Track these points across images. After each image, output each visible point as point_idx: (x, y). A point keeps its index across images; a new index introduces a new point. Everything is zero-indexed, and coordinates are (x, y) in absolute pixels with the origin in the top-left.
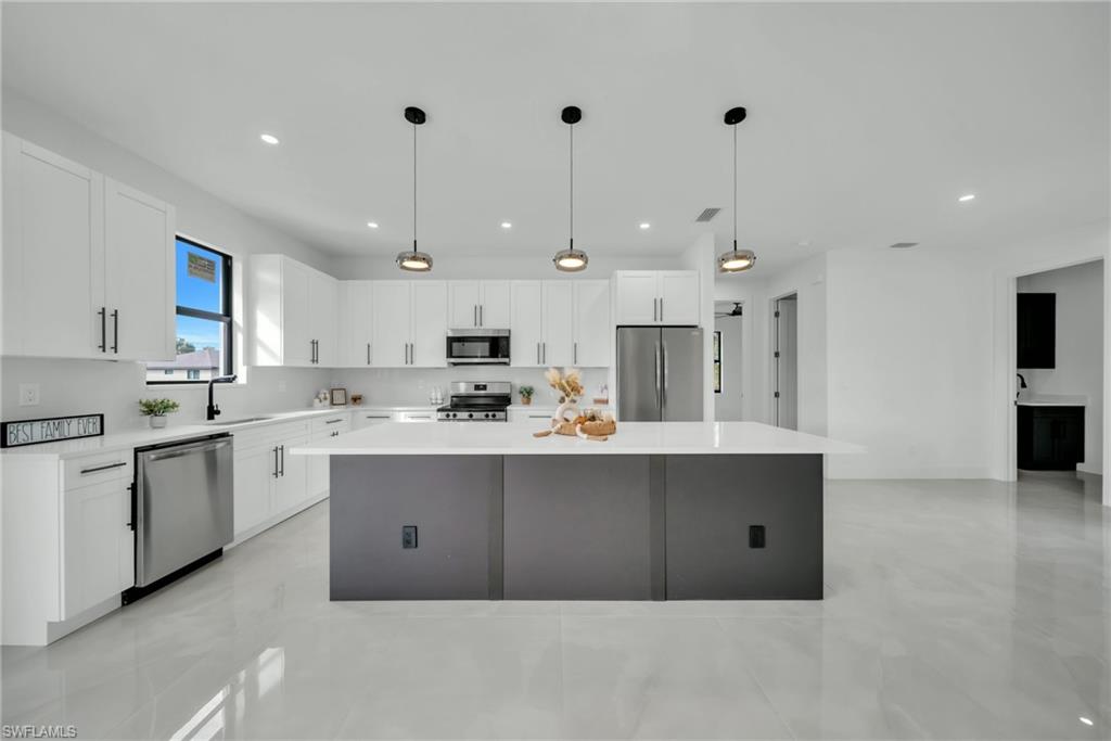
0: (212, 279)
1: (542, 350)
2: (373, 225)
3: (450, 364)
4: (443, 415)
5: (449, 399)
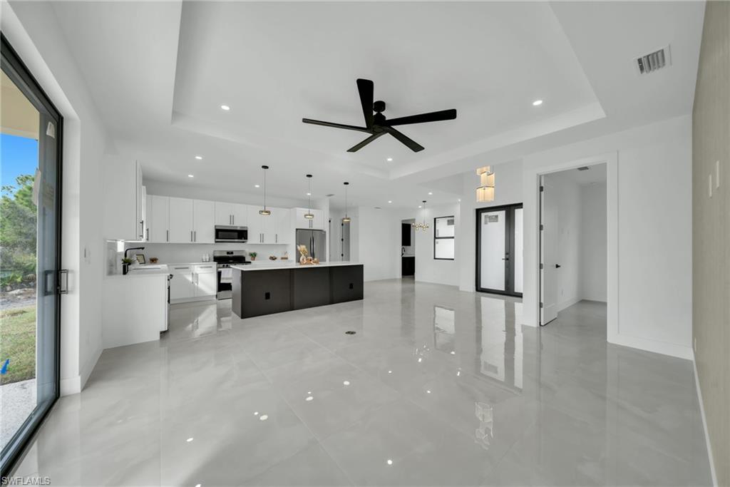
1: (262, 237)
3: (216, 242)
4: (221, 265)
5: (212, 259)
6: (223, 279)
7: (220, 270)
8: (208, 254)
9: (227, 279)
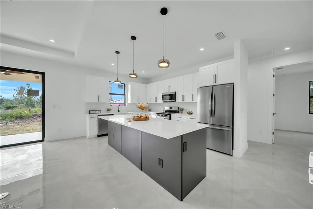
0: (122, 88)
1: (183, 96)
2: (143, 72)
3: (163, 102)
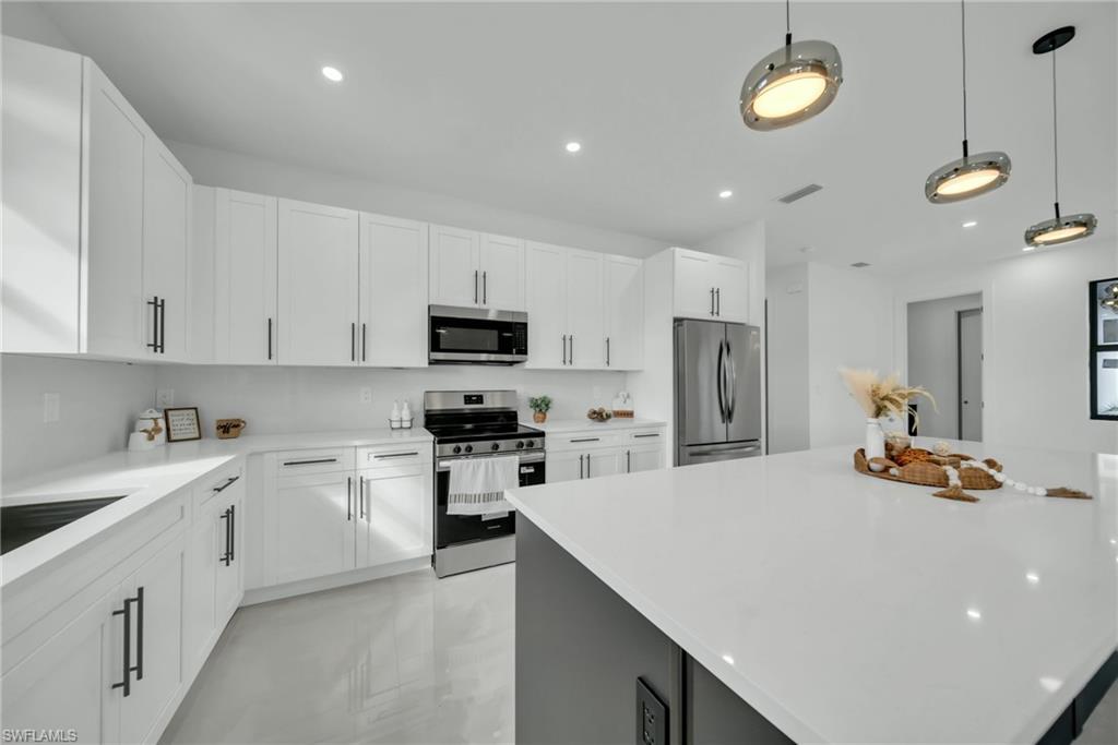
3: (432, 362)
4: (449, 448)
5: (421, 420)
6: (458, 498)
7: (444, 464)
8: (405, 404)
9: (468, 499)
